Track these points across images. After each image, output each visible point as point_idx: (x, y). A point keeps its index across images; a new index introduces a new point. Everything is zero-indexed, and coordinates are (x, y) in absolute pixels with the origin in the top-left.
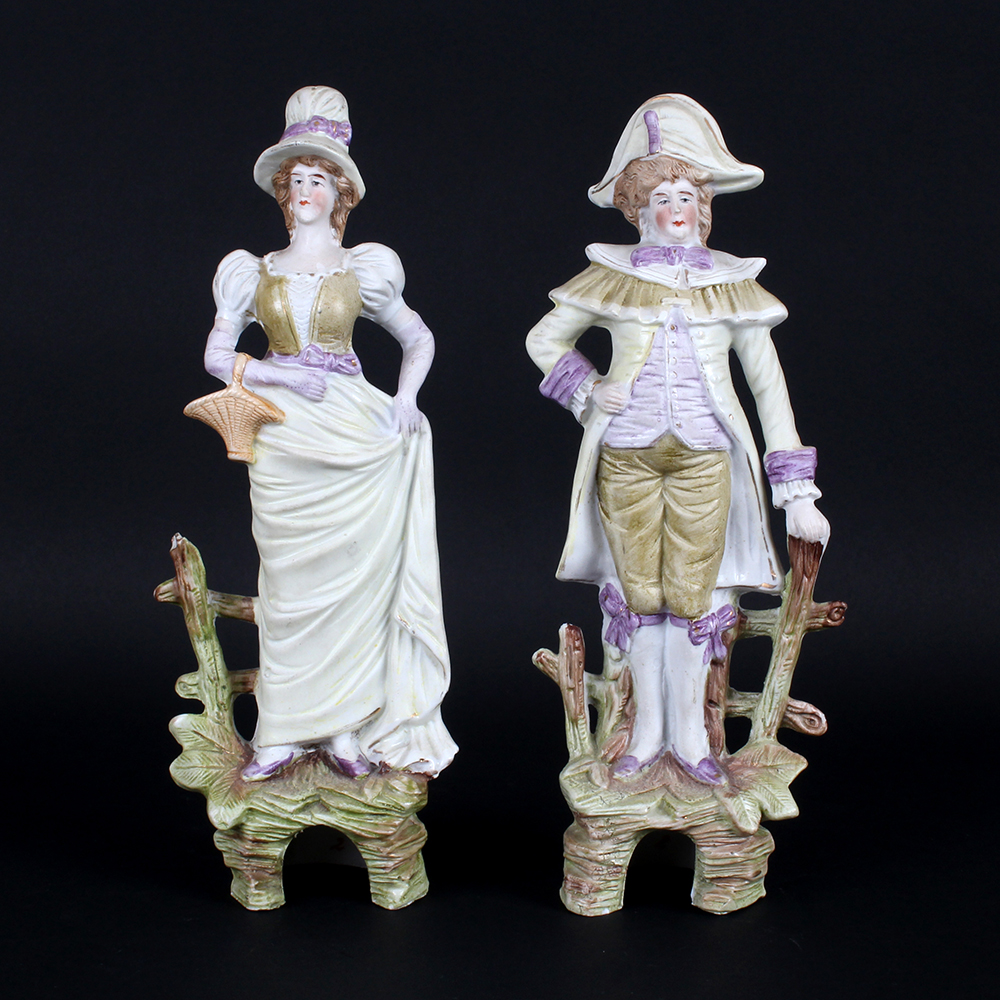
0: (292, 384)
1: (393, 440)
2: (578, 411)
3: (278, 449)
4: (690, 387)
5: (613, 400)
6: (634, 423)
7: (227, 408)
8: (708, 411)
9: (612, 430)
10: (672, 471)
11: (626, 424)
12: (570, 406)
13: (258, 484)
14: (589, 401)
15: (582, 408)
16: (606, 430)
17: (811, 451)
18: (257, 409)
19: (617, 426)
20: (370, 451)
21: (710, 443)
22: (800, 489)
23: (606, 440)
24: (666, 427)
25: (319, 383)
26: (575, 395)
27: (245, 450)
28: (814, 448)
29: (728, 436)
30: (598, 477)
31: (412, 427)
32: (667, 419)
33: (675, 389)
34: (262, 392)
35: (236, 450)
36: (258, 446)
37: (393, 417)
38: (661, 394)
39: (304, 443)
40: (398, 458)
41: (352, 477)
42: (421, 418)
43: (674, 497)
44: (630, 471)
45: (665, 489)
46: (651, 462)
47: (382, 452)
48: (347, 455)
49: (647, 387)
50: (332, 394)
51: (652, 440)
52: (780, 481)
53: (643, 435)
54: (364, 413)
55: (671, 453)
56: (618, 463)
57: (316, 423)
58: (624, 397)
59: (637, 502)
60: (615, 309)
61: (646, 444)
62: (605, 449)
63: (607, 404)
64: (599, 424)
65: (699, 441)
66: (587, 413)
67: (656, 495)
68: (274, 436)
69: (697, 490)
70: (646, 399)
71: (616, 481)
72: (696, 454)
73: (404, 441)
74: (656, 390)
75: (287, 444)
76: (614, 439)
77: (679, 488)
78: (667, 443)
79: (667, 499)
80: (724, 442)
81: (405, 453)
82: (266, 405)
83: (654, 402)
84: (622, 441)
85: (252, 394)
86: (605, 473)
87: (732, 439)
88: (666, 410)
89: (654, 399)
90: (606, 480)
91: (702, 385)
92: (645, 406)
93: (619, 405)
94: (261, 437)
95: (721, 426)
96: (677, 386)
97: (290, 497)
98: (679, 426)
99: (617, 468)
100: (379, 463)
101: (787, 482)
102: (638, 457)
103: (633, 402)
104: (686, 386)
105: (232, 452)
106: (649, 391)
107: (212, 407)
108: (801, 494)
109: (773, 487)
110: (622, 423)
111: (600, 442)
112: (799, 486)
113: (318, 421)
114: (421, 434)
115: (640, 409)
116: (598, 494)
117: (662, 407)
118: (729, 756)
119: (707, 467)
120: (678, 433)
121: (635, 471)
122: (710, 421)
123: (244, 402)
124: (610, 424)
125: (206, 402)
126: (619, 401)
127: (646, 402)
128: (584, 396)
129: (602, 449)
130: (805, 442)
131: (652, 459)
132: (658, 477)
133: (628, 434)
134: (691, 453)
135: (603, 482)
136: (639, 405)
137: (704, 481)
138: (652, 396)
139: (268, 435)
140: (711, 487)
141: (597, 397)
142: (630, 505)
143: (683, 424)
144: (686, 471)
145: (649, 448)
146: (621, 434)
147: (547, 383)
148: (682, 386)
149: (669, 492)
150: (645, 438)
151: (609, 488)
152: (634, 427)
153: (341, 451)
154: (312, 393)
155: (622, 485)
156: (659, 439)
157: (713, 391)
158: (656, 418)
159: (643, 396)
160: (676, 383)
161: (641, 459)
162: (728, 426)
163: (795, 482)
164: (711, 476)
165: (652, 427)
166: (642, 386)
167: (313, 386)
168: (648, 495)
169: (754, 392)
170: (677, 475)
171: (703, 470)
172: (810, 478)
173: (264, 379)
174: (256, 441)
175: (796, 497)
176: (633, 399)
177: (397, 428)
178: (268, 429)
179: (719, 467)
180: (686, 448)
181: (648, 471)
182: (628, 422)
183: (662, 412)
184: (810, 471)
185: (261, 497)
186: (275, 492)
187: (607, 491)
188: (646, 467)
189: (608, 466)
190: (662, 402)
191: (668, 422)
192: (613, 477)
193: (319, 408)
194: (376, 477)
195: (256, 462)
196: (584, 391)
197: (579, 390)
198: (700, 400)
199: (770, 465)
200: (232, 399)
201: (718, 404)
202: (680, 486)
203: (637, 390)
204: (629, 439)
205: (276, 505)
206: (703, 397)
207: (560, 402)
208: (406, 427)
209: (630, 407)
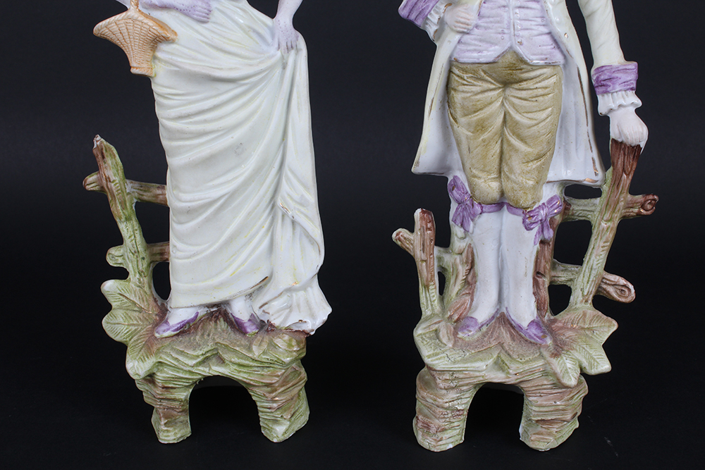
0: (181, 7)
1: (273, 56)
2: (431, 30)
3: (172, 64)
4: (531, 8)
5: (462, 20)
6: (481, 41)
7: (127, 29)
8: (545, 30)
9: (461, 47)
10: (512, 83)
11: (473, 42)
12: (424, 26)
13: (158, 95)
14: (441, 22)
15: (435, 28)
16: (456, 47)
17: (633, 66)
18: (151, 29)
19: (465, 44)
20: (250, 65)
21: (546, 59)
22: (624, 98)
23: (456, 56)
24: (509, 45)
25: (204, 6)
26: (429, 16)
27: (145, 65)
28: (636, 63)
29: (562, 52)
30: (448, 88)
31: (289, 45)
32: (510, 37)
33: (517, 11)
34: (157, 14)
35: (138, 65)
36: (157, 61)
37: (273, 36)
38: (505, 15)
39: (194, 59)
40: (278, 71)
41: (237, 88)
42: (297, 37)
43: (513, 105)
44: (475, 83)
45: (505, 98)
46: (494, 75)
47: (263, 66)
48: (231, 69)
49: (492, 8)
50: (216, 16)
51: (496, 56)
52: (606, 92)
53: (488, 51)
54: (246, 33)
55: (512, 67)
56: (465, 76)
57: (203, 42)
58: (472, 18)
59: (481, 109)
61: (491, 60)
62: (455, 63)
63: (457, 24)
64: (449, 41)
65: (537, 57)
66: (439, 32)
67: (498, 104)
68: (168, 53)
69: (534, 99)
70: (491, 19)
71: (463, 92)
72: (534, 68)
73: (283, 57)
74: (501, 11)
75: (179, 59)
76: (463, 55)
77: (517, 98)
78: (509, 58)
79: (507, 107)
80: (558, 58)
81: (284, 68)
82: (159, 25)
83: (498, 22)
84: (469, 56)
85: (147, 16)
86: (454, 84)
87: (566, 56)
88: (509, 29)
89: (498, 19)
90: (455, 90)
91: (542, 6)
92: (490, 25)
93: (468, 25)
94: (159, 54)
95: (557, 43)
96: (520, 7)
97: (184, 105)
98: (521, 43)
99: (464, 80)
100: (260, 76)
101: (612, 93)
102: (483, 71)
103: (480, 22)
104: (527, 8)
105: (134, 67)
106: (494, 12)
107: (115, 28)
108: (624, 103)
109: (600, 97)
110: (469, 41)
111: (450, 57)
112: (623, 96)
113: (205, 40)
114: (298, 51)
115: (486, 28)
116: (448, 102)
117: (506, 26)
118: (552, 317)
119: (544, 80)
120: (520, 50)
121: (480, 83)
122: (547, 39)
123: (140, 24)
124: (459, 42)
125: (109, 24)
126: (468, 21)
127: (491, 22)
128: (437, 17)
129: (452, 63)
130: (628, 57)
131: (495, 72)
132: (500, 88)
133: (475, 50)
134: (529, 68)
135: (453, 92)
136: (486, 25)
137: (540, 92)
138: (497, 17)
139: (164, 52)
140: (546, 97)
141: (448, 18)
142: (475, 112)
143: (525, 42)
144: (525, 83)
145: (494, 62)
146: (468, 51)
147: (405, 7)
148: (523, 8)
149: (509, 101)
150: (490, 53)
151: (458, 97)
152: (480, 44)
153: (226, 66)
154: (197, 15)
155: (469, 95)
156: (503, 55)
157: (551, 13)
158: (500, 36)
159: (489, 17)
160: (519, 4)
161: (485, 72)
162: (563, 44)
163: (620, 93)
164: (546, 88)
165: (496, 45)
166: (488, 8)
167: (199, 8)
168: (490, 103)
169: (585, 13)
170: (516, 86)
171: (540, 82)
172: (632, 89)
173: (157, 3)
174: (155, 58)
175: (620, 106)
176: (479, 19)
177: (276, 46)
178: (164, 47)
179: (553, 80)
180: (526, 63)
181: (492, 83)
182: (475, 39)
183: (506, 31)
184: (632, 83)
185: (162, 106)
186: (172, 101)
187: (456, 100)
188: (489, 79)
189: (457, 78)
190: (506, 22)
191: (510, 40)
192: (461, 88)
193: (206, 29)
194: (258, 88)
195: (156, 75)
196: (437, 13)
197: (432, 12)
198: (539, 20)
199: (598, 78)
200: (130, 21)
201: (555, 24)
202: (519, 96)
203: (484, 11)
204: (475, 55)
205: (173, 113)
206: (543, 17)
207: (416, 23)
208: (283, 45)
209: (477, 26)
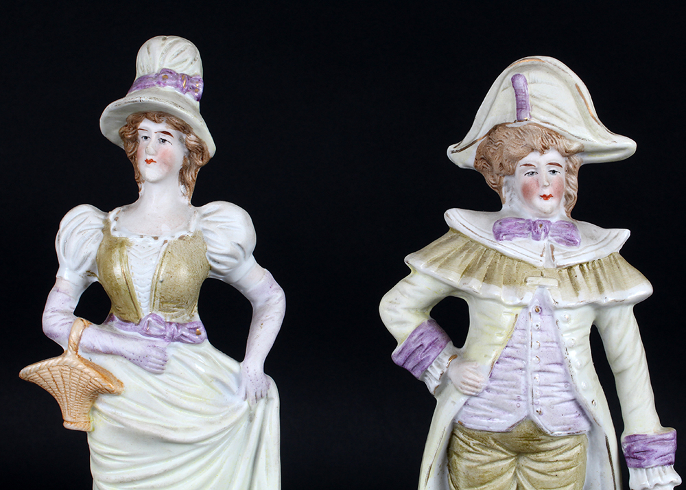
0: (131, 355)
1: (239, 408)
2: (432, 385)
3: (115, 420)
4: (553, 372)
5: (471, 382)
6: (491, 406)
7: (62, 377)
8: (568, 396)
9: (467, 410)
10: (527, 453)
11: (483, 406)
12: (423, 378)
13: (96, 453)
14: (444, 378)
15: (436, 383)
16: (461, 409)
17: (671, 433)
18: (93, 381)
19: (472, 407)
21: (569, 429)
22: (661, 476)
23: (460, 418)
24: (526, 413)
25: (159, 355)
26: (429, 369)
27: (82, 420)
28: (674, 431)
29: (588, 419)
30: (449, 450)
31: (259, 394)
32: (527, 405)
33: (537, 375)
34: (99, 360)
35: (73, 420)
36: (96, 413)
37: (239, 383)
38: (522, 379)
39: (142, 415)
40: (244, 423)
42: (268, 386)
43: (529, 478)
44: (483, 451)
45: (518, 468)
46: (506, 444)
47: (226, 424)
48: (188, 429)
49: (506, 370)
50: (174, 365)
51: (510, 425)
52: (640, 467)
53: (500, 418)
54: (208, 384)
55: (529, 437)
56: (472, 442)
57: (155, 396)
58: (482, 379)
59: (489, 481)
60: (475, 285)
61: (504, 429)
62: (459, 426)
63: (463, 386)
64: (453, 402)
65: (559, 427)
66: (440, 389)
67: (510, 475)
68: (111, 405)
69: (554, 474)
70: (505, 383)
71: (468, 460)
72: (554, 439)
73: (250, 408)
74: (517, 374)
75: (125, 415)
76: (470, 419)
77: (533, 470)
78: (526, 428)
79: (521, 479)
80: (584, 426)
81: (251, 419)
82: (103, 376)
83: (514, 387)
85: (89, 364)
86: (457, 449)
87: (592, 423)
88: (526, 395)
89: (514, 383)
90: (458, 456)
91: (565, 370)
92: (504, 389)
93: (477, 387)
94: (99, 406)
95: (582, 410)
96: (540, 371)
97: (127, 467)
98: (540, 413)
99: (470, 446)
100: (223, 435)
101: (647, 469)
102: (494, 439)
103: (492, 385)
104: (549, 372)
105: (67, 422)
106: (509, 374)
107: (47, 374)
108: (661, 482)
109: (631, 471)
110: (478, 405)
111: (454, 419)
112: (660, 473)
113: (158, 394)
114: (268, 399)
115: (498, 392)
116: (448, 465)
117: (522, 392)
119: (566, 451)
120: (539, 420)
121: (489, 452)
122: (571, 406)
123: (80, 373)
124: (466, 404)
125: (40, 369)
126: (477, 384)
127: (505, 386)
128: (439, 372)
129: (455, 428)
130: (665, 422)
131: (508, 442)
132: (512, 457)
133: (484, 416)
134: (549, 439)
135: (455, 457)
136: (498, 388)
137: (562, 465)
138: (512, 380)
139: (105, 405)
140: (568, 471)
141: (452, 374)
142: (482, 484)
143: (544, 412)
144: (543, 454)
145: (507, 432)
146: (476, 416)
147: (400, 353)
148: (544, 371)
149: (523, 472)
150: (502, 422)
151: (462, 465)
152: (491, 409)
153: (182, 424)
154: (150, 366)
155: (475, 464)
156: (518, 424)
157: (576, 378)
158: (515, 403)
159: (502, 380)
160: (538, 368)
161: (495, 441)
162: (590, 412)
163: (656, 469)
164: (568, 460)
165: (510, 412)
166: (501, 369)
167: (153, 359)
168: (501, 475)
170: (533, 456)
171: (561, 453)
172: (670, 464)
173: (101, 349)
174: (94, 409)
175: (657, 485)
176: (491, 381)
177: (243, 396)
178: (106, 398)
179: (577, 449)
180: (545, 434)
181: (503, 452)
182: (485, 404)
183: (522, 398)
184: (671, 457)
185: (99, 465)
186: (116, 463)
187: (459, 468)
188: (500, 448)
189: (461, 443)
190: (523, 387)
191: (528, 408)
192: (466, 455)
193: (160, 380)
195: (94, 430)
196: (439, 366)
197: (433, 364)
198: (562, 385)
199: (629, 448)
200: (67, 368)
201: (581, 391)
202: (536, 468)
203: (496, 373)
204: (485, 421)
205: (114, 476)
206: (566, 382)
207: (413, 374)
208: (252, 395)
209: (487, 389)
